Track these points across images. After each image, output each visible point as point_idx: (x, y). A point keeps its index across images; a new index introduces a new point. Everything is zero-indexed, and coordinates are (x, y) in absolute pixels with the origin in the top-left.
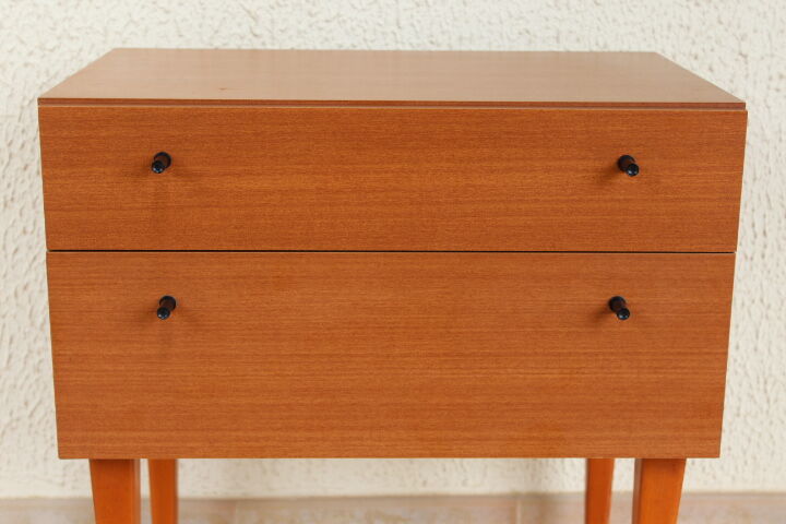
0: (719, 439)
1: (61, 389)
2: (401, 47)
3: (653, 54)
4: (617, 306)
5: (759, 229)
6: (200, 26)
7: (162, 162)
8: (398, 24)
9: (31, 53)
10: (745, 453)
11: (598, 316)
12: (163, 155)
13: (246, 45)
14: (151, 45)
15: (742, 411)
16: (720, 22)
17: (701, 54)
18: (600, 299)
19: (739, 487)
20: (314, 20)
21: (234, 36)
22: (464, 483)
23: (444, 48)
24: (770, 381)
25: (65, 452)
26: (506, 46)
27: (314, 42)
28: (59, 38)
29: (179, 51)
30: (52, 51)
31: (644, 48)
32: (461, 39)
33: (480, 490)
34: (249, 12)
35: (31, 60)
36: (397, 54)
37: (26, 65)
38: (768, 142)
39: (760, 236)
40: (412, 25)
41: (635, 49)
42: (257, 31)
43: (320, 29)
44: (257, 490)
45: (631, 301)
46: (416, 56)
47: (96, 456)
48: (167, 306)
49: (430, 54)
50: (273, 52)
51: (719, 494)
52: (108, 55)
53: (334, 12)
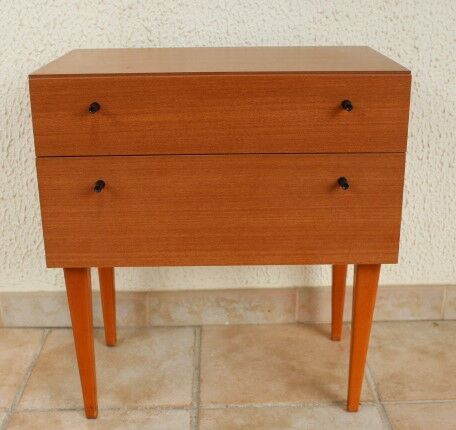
0: (397, 253)
1: (47, 231)
2: (229, 45)
3: (366, 47)
4: (342, 183)
5: (425, 143)
6: (121, 36)
7: (95, 108)
8: (228, 33)
9: (30, 54)
10: (418, 263)
11: (332, 188)
12: (96, 104)
13: (146, 46)
14: (94, 47)
15: (417, 242)
16: (404, 30)
17: (393, 47)
18: (333, 179)
19: (415, 282)
20: (182, 31)
21: (138, 40)
22: (268, 282)
23: (253, 45)
24: (432, 225)
25: (50, 264)
26: (287, 44)
27: (182, 43)
28: (45, 45)
29: (110, 50)
30: (41, 52)
31: (362, 44)
32: (262, 40)
33: (277, 286)
34: (146, 28)
35: (31, 57)
36: (228, 49)
37: (28, 60)
38: (430, 95)
39: (426, 146)
40: (236, 33)
41: (357, 44)
42: (152, 38)
43: (185, 36)
44: (157, 286)
45: (350, 180)
46: (237, 49)
47: (67, 266)
48: (100, 185)
49: (246, 49)
50: (160, 49)
51: (403, 286)
52: (70, 53)
53: (193, 27)
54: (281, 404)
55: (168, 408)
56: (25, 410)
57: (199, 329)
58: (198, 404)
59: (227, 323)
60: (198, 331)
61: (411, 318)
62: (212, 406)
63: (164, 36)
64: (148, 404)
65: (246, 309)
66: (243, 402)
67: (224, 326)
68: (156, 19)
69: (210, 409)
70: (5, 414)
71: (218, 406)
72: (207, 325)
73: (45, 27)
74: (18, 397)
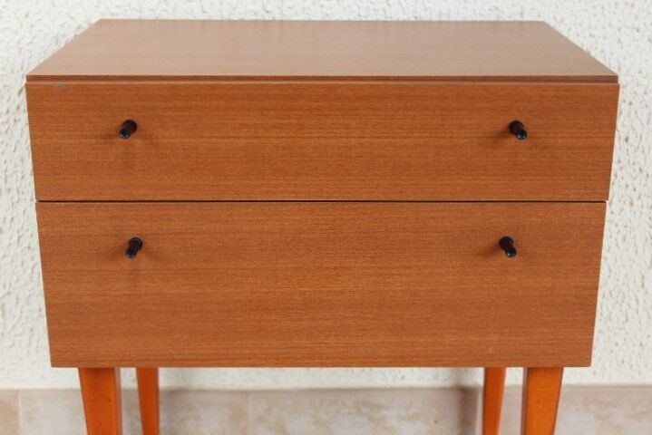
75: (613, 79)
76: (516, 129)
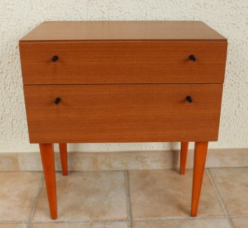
4: (189, 99)
6: (87, 15)
7: (55, 59)
8: (146, 14)
10: (243, 137)
12: (56, 56)
16: (241, 14)
17: (235, 23)
20: (121, 13)
34: (102, 11)
40: (151, 15)
42: (104, 17)
43: (123, 16)
47: (41, 143)
51: (235, 149)
53: (127, 11)
54: (175, 217)
55: (115, 220)
56: (37, 223)
57: (127, 173)
58: (131, 218)
59: (141, 169)
60: (126, 174)
61: (239, 166)
62: (139, 219)
63: (111, 15)
64: (104, 218)
65: (152, 161)
66: (155, 216)
67: (140, 170)
68: (107, 6)
69: (138, 221)
70: (26, 225)
71: (142, 219)
72: (131, 170)
73: (45, 9)
74: (32, 214)
75: (226, 40)
76: (192, 58)
